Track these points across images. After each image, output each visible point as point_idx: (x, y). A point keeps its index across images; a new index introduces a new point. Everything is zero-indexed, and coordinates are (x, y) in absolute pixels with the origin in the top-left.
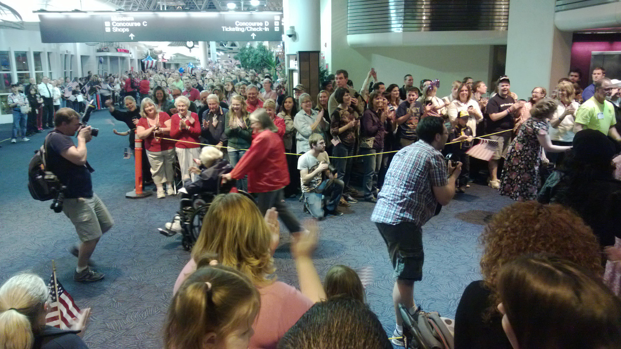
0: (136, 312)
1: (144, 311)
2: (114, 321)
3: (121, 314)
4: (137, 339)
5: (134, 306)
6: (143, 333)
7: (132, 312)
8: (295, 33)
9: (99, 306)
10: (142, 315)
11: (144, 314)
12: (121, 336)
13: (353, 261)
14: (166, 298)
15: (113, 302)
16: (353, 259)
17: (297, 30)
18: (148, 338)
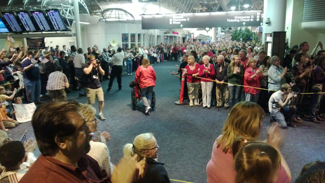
0: (181, 160)
1: (184, 161)
2: (170, 163)
3: (173, 160)
4: (180, 174)
5: (179, 158)
6: (183, 172)
7: (178, 160)
8: (270, 21)
9: (163, 154)
10: (183, 163)
11: (184, 163)
12: (173, 171)
13: (301, 155)
14: (195, 157)
15: (170, 154)
16: (302, 154)
17: (271, 20)
18: (186, 175)
